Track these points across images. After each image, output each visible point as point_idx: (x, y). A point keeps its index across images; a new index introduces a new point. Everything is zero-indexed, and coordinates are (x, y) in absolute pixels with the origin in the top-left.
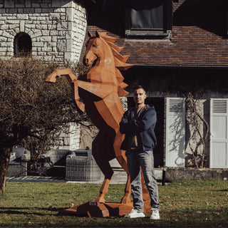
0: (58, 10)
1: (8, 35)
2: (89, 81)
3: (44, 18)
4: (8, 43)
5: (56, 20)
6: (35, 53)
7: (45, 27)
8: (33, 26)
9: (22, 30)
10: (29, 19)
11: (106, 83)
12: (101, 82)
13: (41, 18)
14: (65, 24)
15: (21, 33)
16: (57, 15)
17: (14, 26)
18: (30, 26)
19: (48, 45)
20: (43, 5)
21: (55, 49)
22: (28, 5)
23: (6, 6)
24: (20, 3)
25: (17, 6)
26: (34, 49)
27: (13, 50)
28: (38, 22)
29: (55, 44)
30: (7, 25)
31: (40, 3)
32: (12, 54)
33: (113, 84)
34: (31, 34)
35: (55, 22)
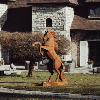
0: (61, 10)
1: (44, 19)
2: (45, 46)
3: (57, 13)
4: (44, 22)
5: (61, 14)
6: (54, 26)
7: (57, 16)
8: (53, 16)
9: (49, 17)
10: (51, 14)
11: (50, 46)
12: (48, 46)
13: (55, 13)
14: (64, 15)
15: (48, 18)
16: (61, 12)
17: (46, 16)
18: (51, 16)
19: (58, 23)
20: (56, 8)
21: (60, 24)
22: (51, 8)
23: (43, 9)
24: (48, 8)
25: (47, 9)
26: (53, 24)
27: (46, 24)
28: (54, 14)
29: (60, 22)
30: (44, 16)
31: (55, 8)
32: (45, 26)
33: (53, 46)
34: (52, 19)
35: (60, 14)
